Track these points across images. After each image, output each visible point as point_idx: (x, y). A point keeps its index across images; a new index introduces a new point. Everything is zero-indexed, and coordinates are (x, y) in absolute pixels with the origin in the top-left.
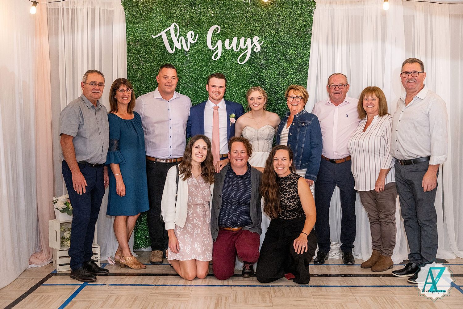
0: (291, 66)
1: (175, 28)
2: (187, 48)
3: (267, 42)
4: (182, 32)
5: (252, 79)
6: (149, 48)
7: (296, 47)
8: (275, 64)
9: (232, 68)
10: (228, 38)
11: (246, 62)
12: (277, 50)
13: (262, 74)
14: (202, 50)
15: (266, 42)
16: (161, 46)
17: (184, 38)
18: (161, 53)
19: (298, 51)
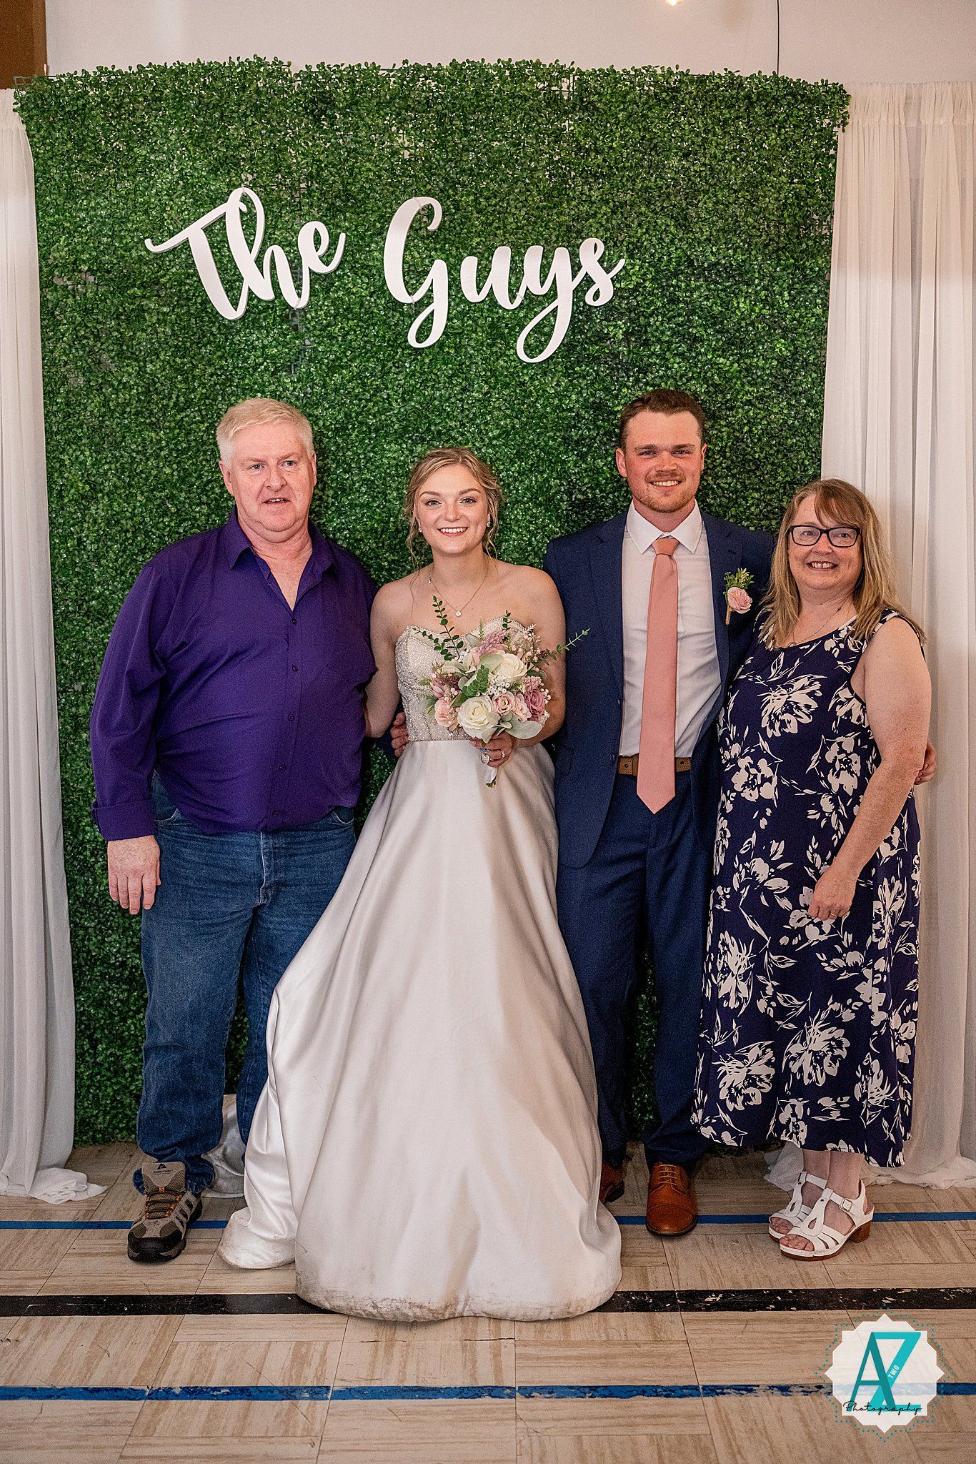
0: (746, 369)
1: (244, 209)
2: (299, 295)
3: (641, 267)
4: (275, 228)
5: (580, 429)
6: (134, 297)
7: (765, 288)
8: (678, 360)
9: (492, 380)
10: (474, 254)
11: (551, 358)
12: (685, 302)
13: (619, 404)
14: (362, 305)
15: (637, 268)
16: (186, 291)
17: (287, 253)
18: (186, 318)
19: (772, 306)
